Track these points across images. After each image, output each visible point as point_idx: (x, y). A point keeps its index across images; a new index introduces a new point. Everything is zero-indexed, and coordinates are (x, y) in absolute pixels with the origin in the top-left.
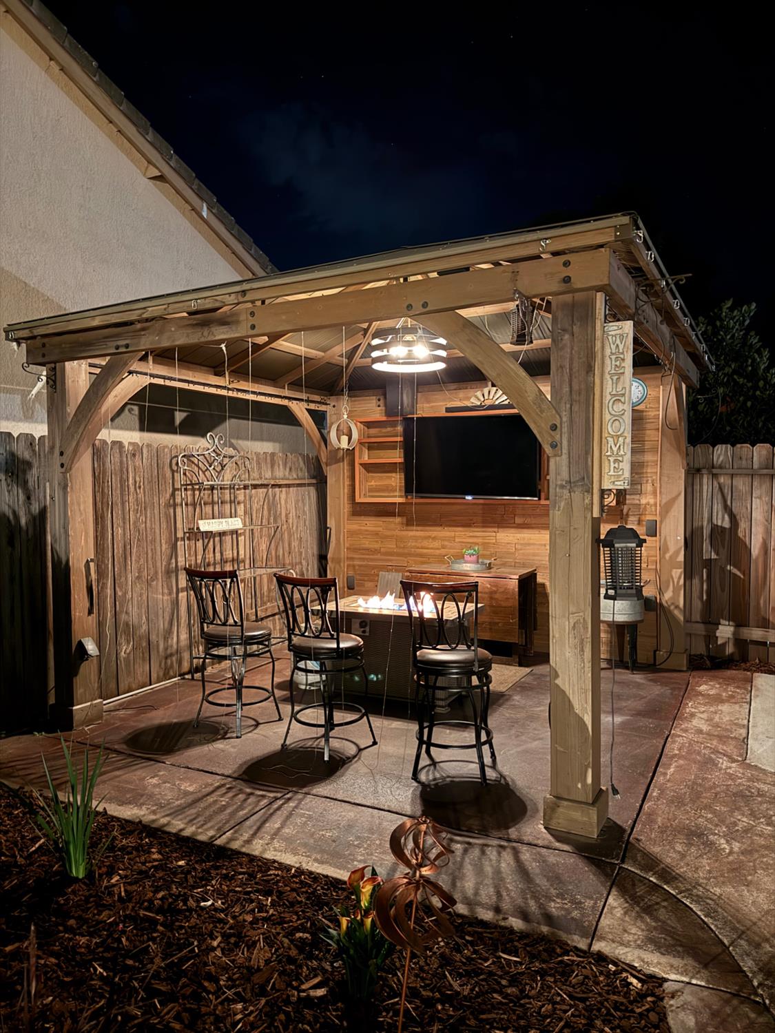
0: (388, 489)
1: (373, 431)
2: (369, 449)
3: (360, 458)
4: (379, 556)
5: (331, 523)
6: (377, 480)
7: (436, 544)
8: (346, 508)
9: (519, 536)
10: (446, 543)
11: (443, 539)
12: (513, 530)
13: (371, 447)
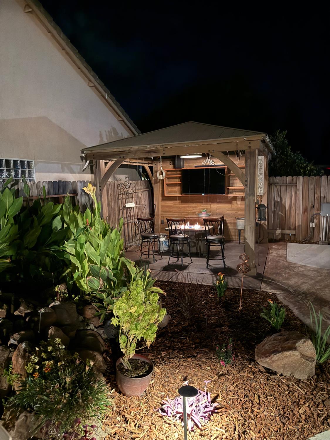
0: (175, 192)
1: (169, 173)
2: (168, 179)
3: (166, 182)
4: (172, 213)
5: (155, 203)
6: (171, 189)
7: (191, 209)
8: (160, 198)
9: (218, 206)
10: (195, 208)
11: (193, 207)
12: (216, 204)
13: (169, 178)
